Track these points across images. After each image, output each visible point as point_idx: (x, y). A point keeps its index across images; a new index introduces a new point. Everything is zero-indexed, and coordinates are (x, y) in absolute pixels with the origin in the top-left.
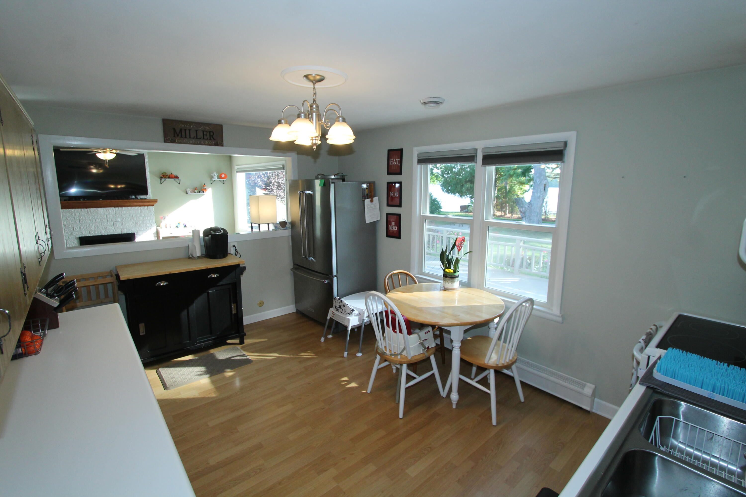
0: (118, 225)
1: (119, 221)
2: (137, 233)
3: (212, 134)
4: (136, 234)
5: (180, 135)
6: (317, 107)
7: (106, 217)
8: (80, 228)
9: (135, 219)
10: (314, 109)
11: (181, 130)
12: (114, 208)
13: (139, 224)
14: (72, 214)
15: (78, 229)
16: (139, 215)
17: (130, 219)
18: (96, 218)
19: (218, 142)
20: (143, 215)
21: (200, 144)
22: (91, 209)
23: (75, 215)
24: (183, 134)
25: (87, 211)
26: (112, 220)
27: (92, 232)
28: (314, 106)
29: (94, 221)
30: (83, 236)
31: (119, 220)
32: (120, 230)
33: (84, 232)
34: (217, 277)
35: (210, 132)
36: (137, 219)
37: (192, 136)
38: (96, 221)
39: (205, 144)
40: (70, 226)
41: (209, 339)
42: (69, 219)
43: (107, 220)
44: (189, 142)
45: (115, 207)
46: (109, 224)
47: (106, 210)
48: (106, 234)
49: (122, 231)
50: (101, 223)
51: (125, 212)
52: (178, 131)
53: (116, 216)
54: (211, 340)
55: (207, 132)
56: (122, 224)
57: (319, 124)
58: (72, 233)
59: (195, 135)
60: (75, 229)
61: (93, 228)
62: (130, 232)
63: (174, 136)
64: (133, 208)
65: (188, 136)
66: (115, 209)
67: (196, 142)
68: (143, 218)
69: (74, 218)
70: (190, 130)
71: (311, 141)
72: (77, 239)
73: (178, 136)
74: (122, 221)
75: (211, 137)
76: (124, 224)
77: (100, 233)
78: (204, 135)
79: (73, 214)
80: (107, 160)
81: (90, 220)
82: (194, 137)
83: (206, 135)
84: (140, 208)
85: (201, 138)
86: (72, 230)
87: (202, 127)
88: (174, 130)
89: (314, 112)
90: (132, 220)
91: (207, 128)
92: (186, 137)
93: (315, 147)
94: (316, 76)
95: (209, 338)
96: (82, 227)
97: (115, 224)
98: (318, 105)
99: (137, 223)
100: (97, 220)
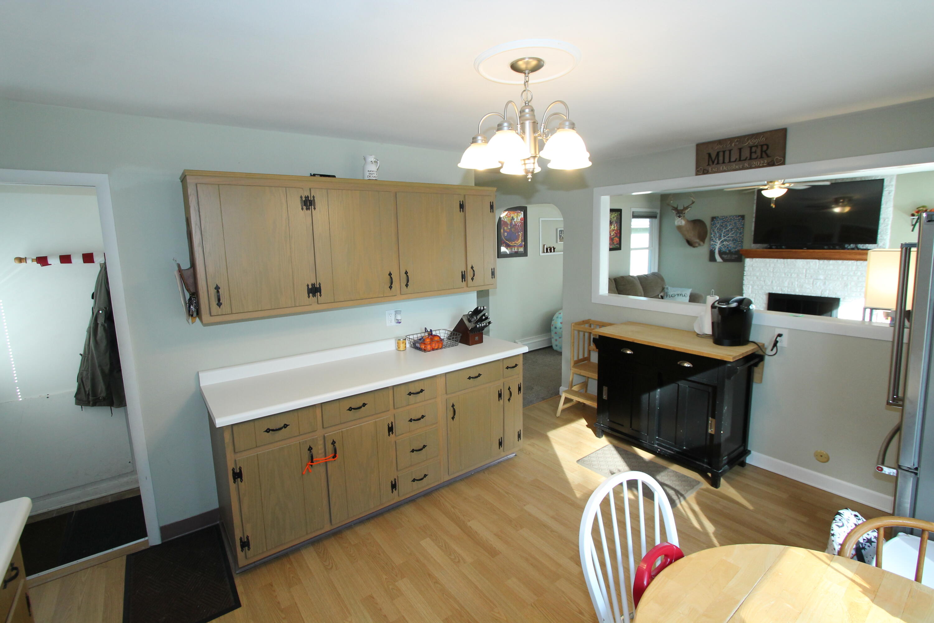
0: (818, 284)
1: (820, 279)
2: (844, 298)
3: (765, 148)
4: (841, 300)
5: (716, 161)
6: (532, 110)
7: (804, 272)
8: (772, 282)
9: (845, 279)
10: (527, 115)
11: (718, 154)
12: (817, 261)
13: (849, 287)
14: (766, 265)
15: (769, 283)
16: (852, 273)
17: (838, 278)
18: (792, 272)
19: (775, 160)
20: (859, 274)
21: (743, 168)
22: (789, 260)
23: (770, 265)
24: (721, 158)
25: (784, 262)
26: (811, 277)
27: (784, 289)
28: (527, 111)
29: (789, 275)
30: (774, 292)
31: (822, 277)
32: (821, 290)
33: (775, 288)
34: (689, 367)
35: (762, 146)
36: (848, 279)
37: (733, 159)
38: (791, 275)
39: (751, 168)
40: (762, 279)
41: (672, 448)
42: (762, 270)
43: (806, 276)
44: (727, 168)
45: (819, 259)
46: (807, 282)
47: (807, 263)
48: (801, 294)
49: (823, 293)
50: (796, 279)
51: (831, 267)
52: (714, 156)
53: (818, 271)
54: (674, 451)
55: (757, 146)
56: (825, 284)
57: (535, 138)
58: (762, 288)
59: (738, 157)
60: (766, 283)
61: (786, 284)
62: (834, 297)
63: (709, 165)
64: (845, 262)
65: (727, 160)
66: (819, 263)
67: (737, 167)
68: (858, 279)
69: (768, 270)
70: (730, 151)
71: (523, 167)
72: (766, 295)
73: (713, 163)
74: (825, 279)
75: (764, 154)
76: (827, 283)
77: (794, 291)
78: (751, 153)
79: (768, 265)
80: (773, 198)
81: (785, 274)
82: (736, 159)
83: (755, 152)
84: (857, 263)
85: (745, 160)
86: (763, 283)
87: (749, 141)
88: (709, 155)
89: (527, 120)
90: (840, 279)
91: (756, 141)
92: (724, 162)
93: (530, 176)
94: (530, 60)
95: (672, 446)
96: (774, 282)
97: (815, 283)
98: (532, 107)
99: (846, 285)
100: (793, 275)
